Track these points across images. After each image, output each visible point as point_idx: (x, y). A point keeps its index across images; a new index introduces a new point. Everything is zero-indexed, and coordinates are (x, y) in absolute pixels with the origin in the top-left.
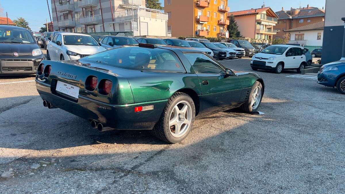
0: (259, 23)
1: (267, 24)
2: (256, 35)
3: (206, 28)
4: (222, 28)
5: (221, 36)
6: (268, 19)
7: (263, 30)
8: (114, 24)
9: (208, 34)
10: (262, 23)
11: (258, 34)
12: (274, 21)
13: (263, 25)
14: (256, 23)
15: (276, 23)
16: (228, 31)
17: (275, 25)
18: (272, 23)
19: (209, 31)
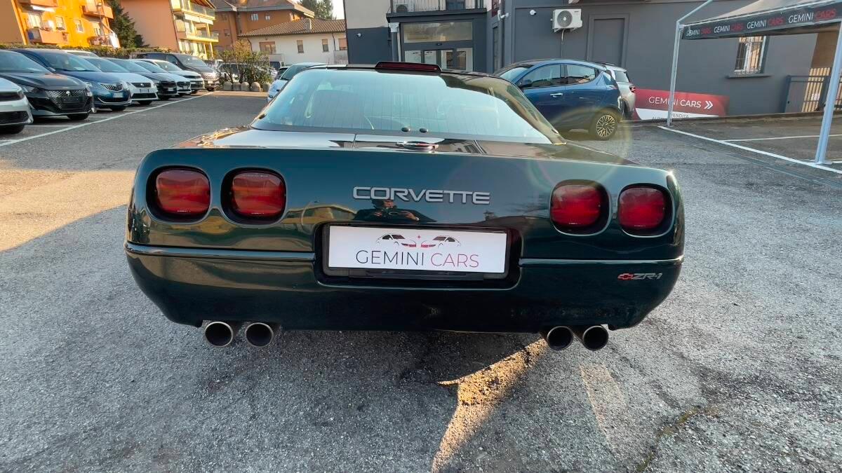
0: (181, 17)
1: (197, 20)
2: (180, 43)
3: (55, 24)
4: (96, 25)
5: (101, 43)
6: (194, 9)
7: (192, 34)
9: (65, 39)
10: (187, 17)
11: (183, 40)
12: (207, 14)
13: (189, 21)
14: (174, 17)
15: (214, 18)
16: (114, 34)
17: (212, 23)
18: (207, 18)
19: (65, 31)
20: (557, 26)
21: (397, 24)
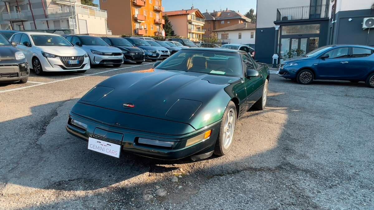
0: (190, 23)
1: (197, 24)
2: (188, 34)
3: (144, 27)
4: (158, 27)
5: (158, 34)
6: (197, 19)
7: (194, 30)
8: (47, 21)
9: (146, 32)
10: (193, 23)
11: (190, 33)
12: (202, 21)
13: (193, 25)
14: (188, 23)
15: (204, 23)
16: (164, 30)
17: (203, 25)
18: (201, 23)
19: (147, 30)
20: (364, 26)
21: (279, 26)
